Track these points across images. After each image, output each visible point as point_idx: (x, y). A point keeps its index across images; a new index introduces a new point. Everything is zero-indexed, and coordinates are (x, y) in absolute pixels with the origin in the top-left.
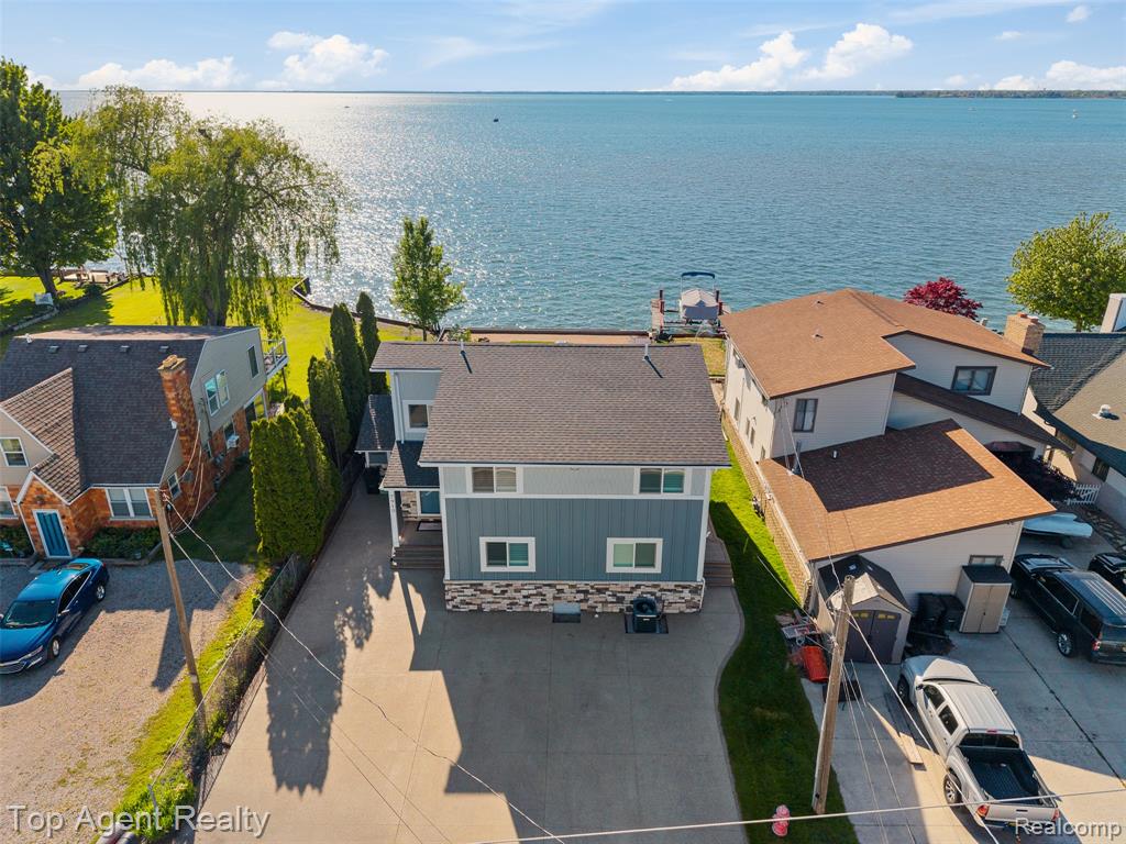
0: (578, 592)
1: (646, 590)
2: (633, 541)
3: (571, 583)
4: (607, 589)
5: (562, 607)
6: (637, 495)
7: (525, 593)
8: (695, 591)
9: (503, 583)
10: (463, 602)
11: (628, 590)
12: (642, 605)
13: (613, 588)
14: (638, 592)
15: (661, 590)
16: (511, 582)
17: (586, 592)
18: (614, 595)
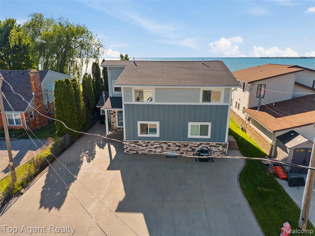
0: (176, 146)
1: (204, 146)
2: (199, 124)
3: (173, 142)
4: (188, 145)
5: (170, 153)
6: (201, 103)
7: (155, 146)
8: (224, 146)
9: (147, 141)
10: (131, 150)
11: (197, 145)
12: (202, 151)
13: (190, 145)
14: (200, 147)
15: (211, 146)
16: (149, 141)
17: (179, 146)
18: (191, 148)
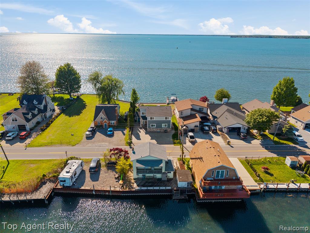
2: (165, 124)
5: (158, 131)
6: (165, 120)
7: (155, 129)
8: (170, 129)
10: (149, 130)
12: (165, 130)
15: (167, 129)
17: (160, 129)
18: (163, 130)
